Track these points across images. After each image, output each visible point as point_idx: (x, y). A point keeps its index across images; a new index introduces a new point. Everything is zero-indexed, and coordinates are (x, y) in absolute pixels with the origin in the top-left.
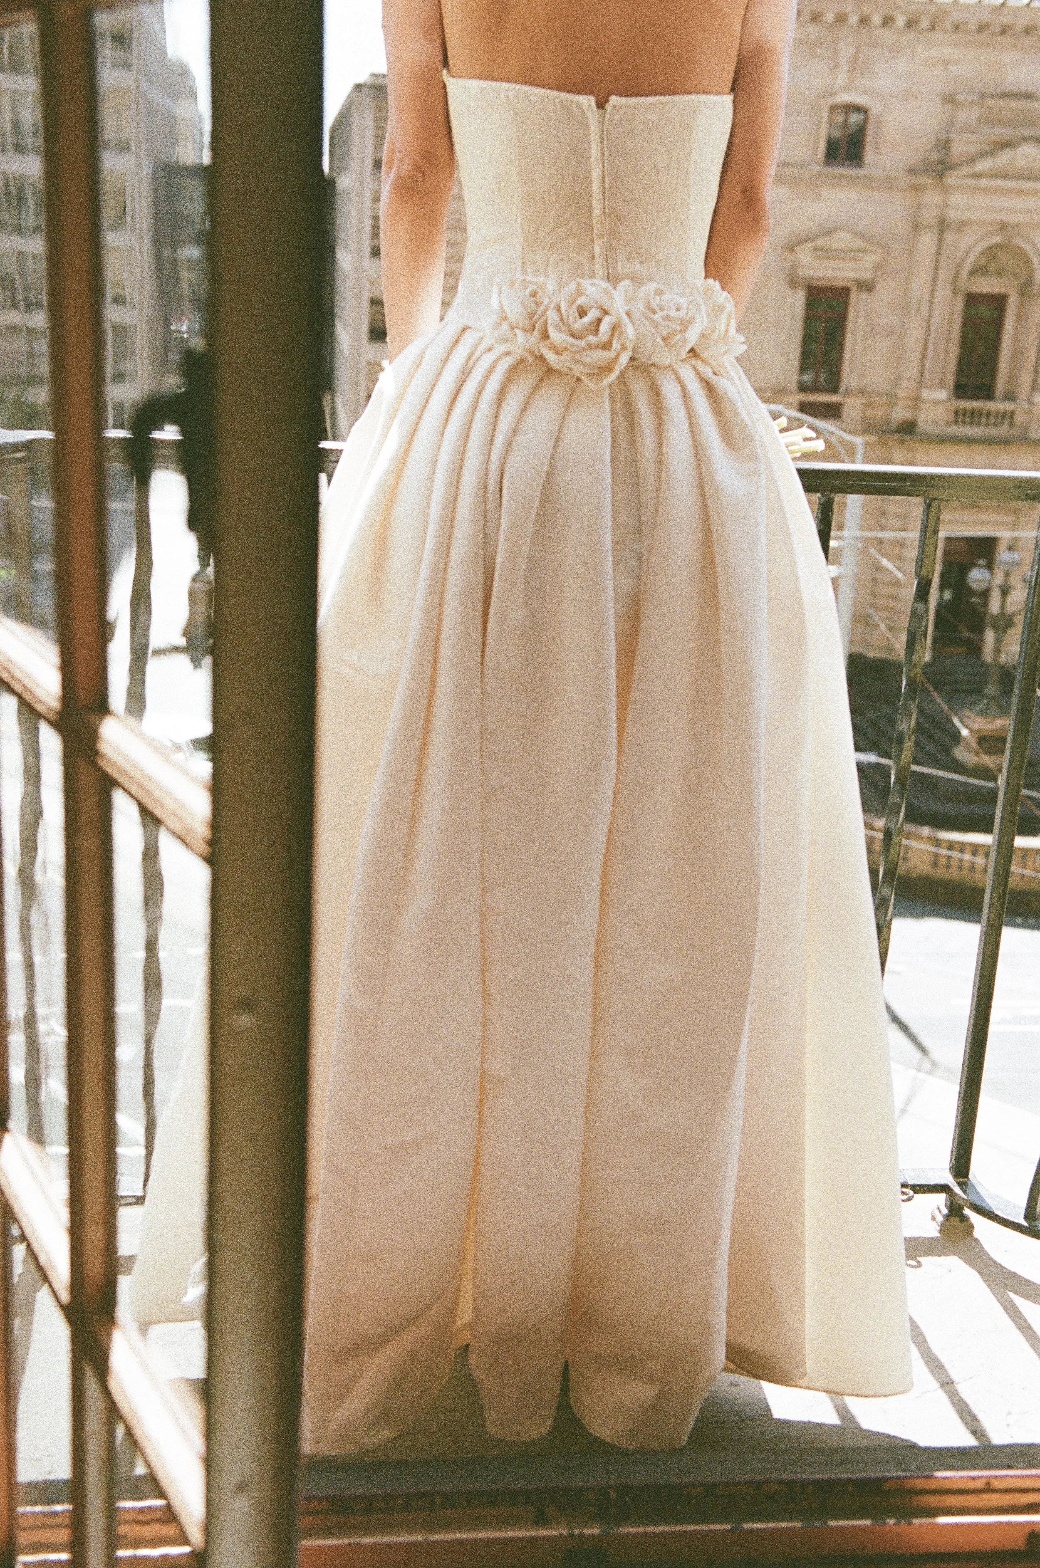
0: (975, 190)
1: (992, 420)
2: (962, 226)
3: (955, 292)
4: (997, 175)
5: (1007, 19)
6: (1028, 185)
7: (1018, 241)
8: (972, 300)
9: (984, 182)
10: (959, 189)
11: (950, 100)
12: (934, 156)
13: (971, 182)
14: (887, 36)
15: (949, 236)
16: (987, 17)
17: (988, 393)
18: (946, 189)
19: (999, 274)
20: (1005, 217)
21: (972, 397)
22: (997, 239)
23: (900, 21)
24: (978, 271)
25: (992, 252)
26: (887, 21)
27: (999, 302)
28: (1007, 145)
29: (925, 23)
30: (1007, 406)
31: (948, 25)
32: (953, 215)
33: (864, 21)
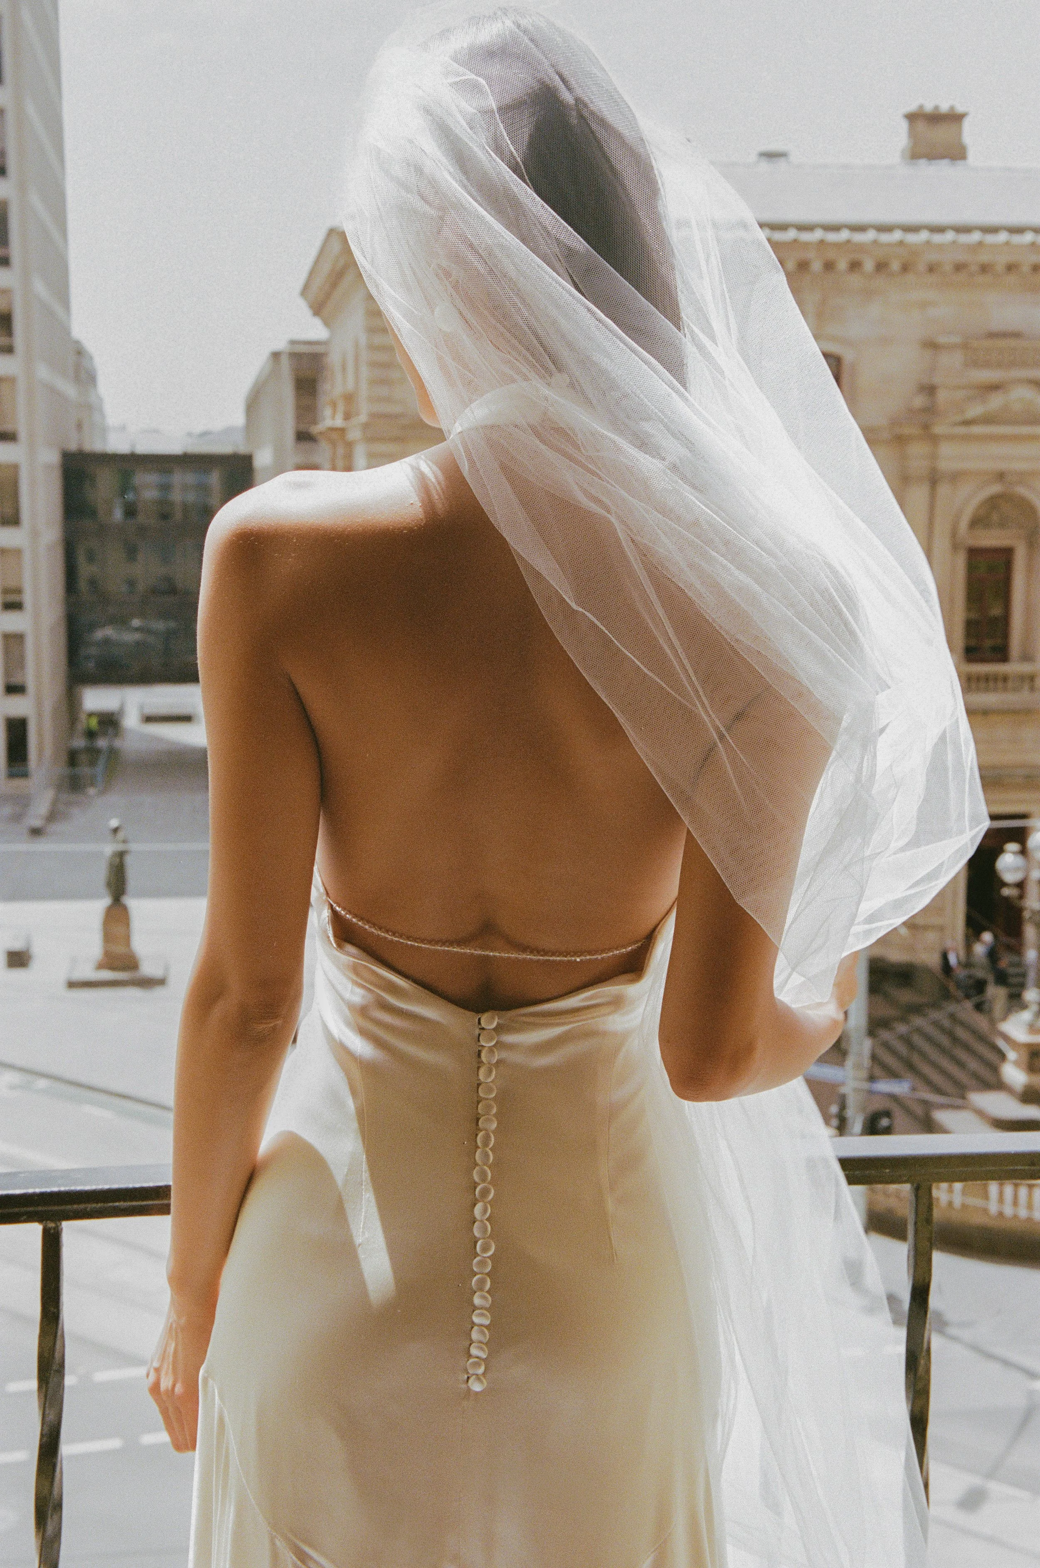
0: (967, 438)
1: (1010, 684)
2: (955, 477)
3: (955, 547)
4: (988, 420)
5: (984, 257)
6: (1025, 430)
7: (1021, 490)
8: (974, 553)
9: (976, 430)
10: (951, 438)
11: (931, 345)
12: (919, 401)
13: (962, 430)
14: (855, 280)
15: (944, 490)
16: (962, 257)
17: (1001, 654)
18: (934, 440)
19: (1002, 525)
20: (1002, 466)
21: (983, 660)
22: (995, 489)
23: (869, 265)
24: (977, 522)
25: (993, 502)
26: (855, 266)
27: (1006, 555)
28: (995, 388)
29: (895, 266)
30: (1025, 668)
31: (921, 267)
32: (944, 465)
33: (829, 266)
